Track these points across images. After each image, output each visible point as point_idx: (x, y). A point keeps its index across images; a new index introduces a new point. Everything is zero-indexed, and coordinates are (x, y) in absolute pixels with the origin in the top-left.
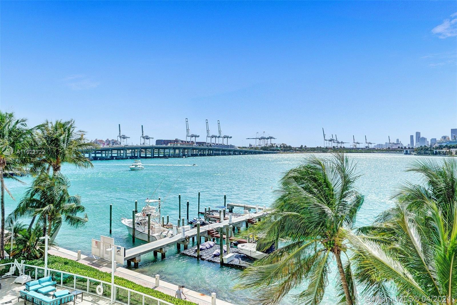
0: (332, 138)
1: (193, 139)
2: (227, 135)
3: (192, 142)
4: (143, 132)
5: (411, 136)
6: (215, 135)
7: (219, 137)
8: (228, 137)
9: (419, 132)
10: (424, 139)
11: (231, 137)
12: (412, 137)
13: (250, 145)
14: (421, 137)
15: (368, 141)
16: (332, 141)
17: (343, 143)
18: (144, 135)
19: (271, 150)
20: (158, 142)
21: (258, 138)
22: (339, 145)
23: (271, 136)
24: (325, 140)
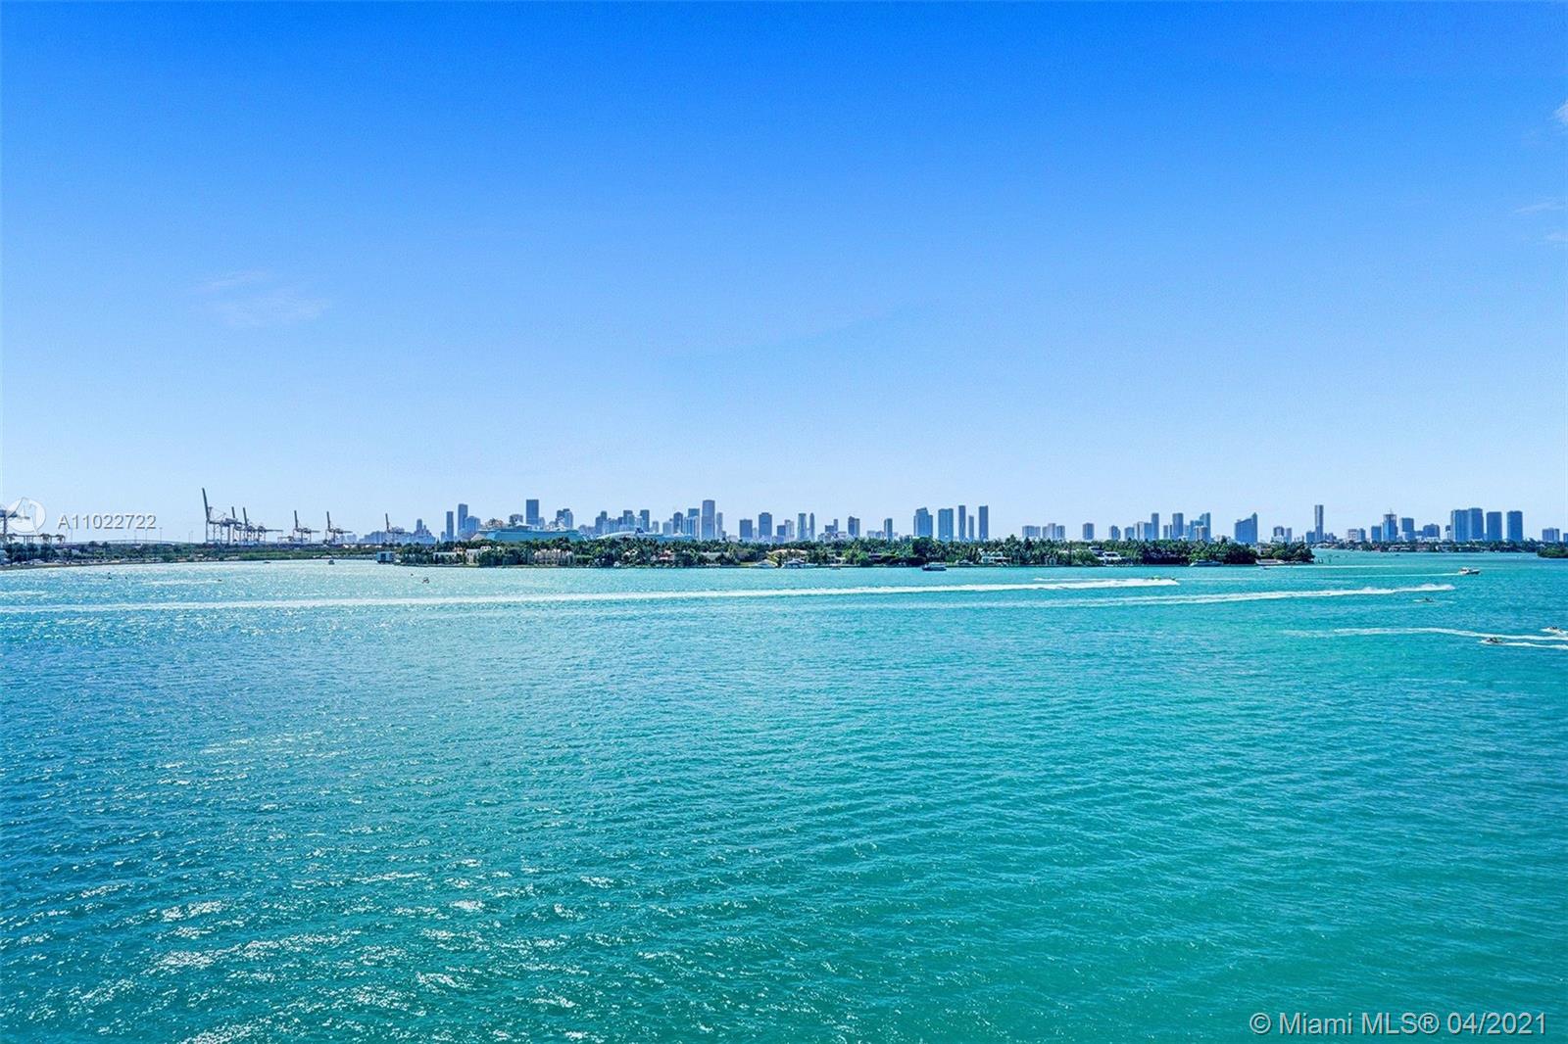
0: (231, 517)
5: (448, 513)
9: (465, 503)
10: (475, 521)
12: (450, 515)
14: (469, 515)
15: (334, 526)
16: (232, 526)
17: (265, 531)
22: (252, 537)
24: (211, 523)
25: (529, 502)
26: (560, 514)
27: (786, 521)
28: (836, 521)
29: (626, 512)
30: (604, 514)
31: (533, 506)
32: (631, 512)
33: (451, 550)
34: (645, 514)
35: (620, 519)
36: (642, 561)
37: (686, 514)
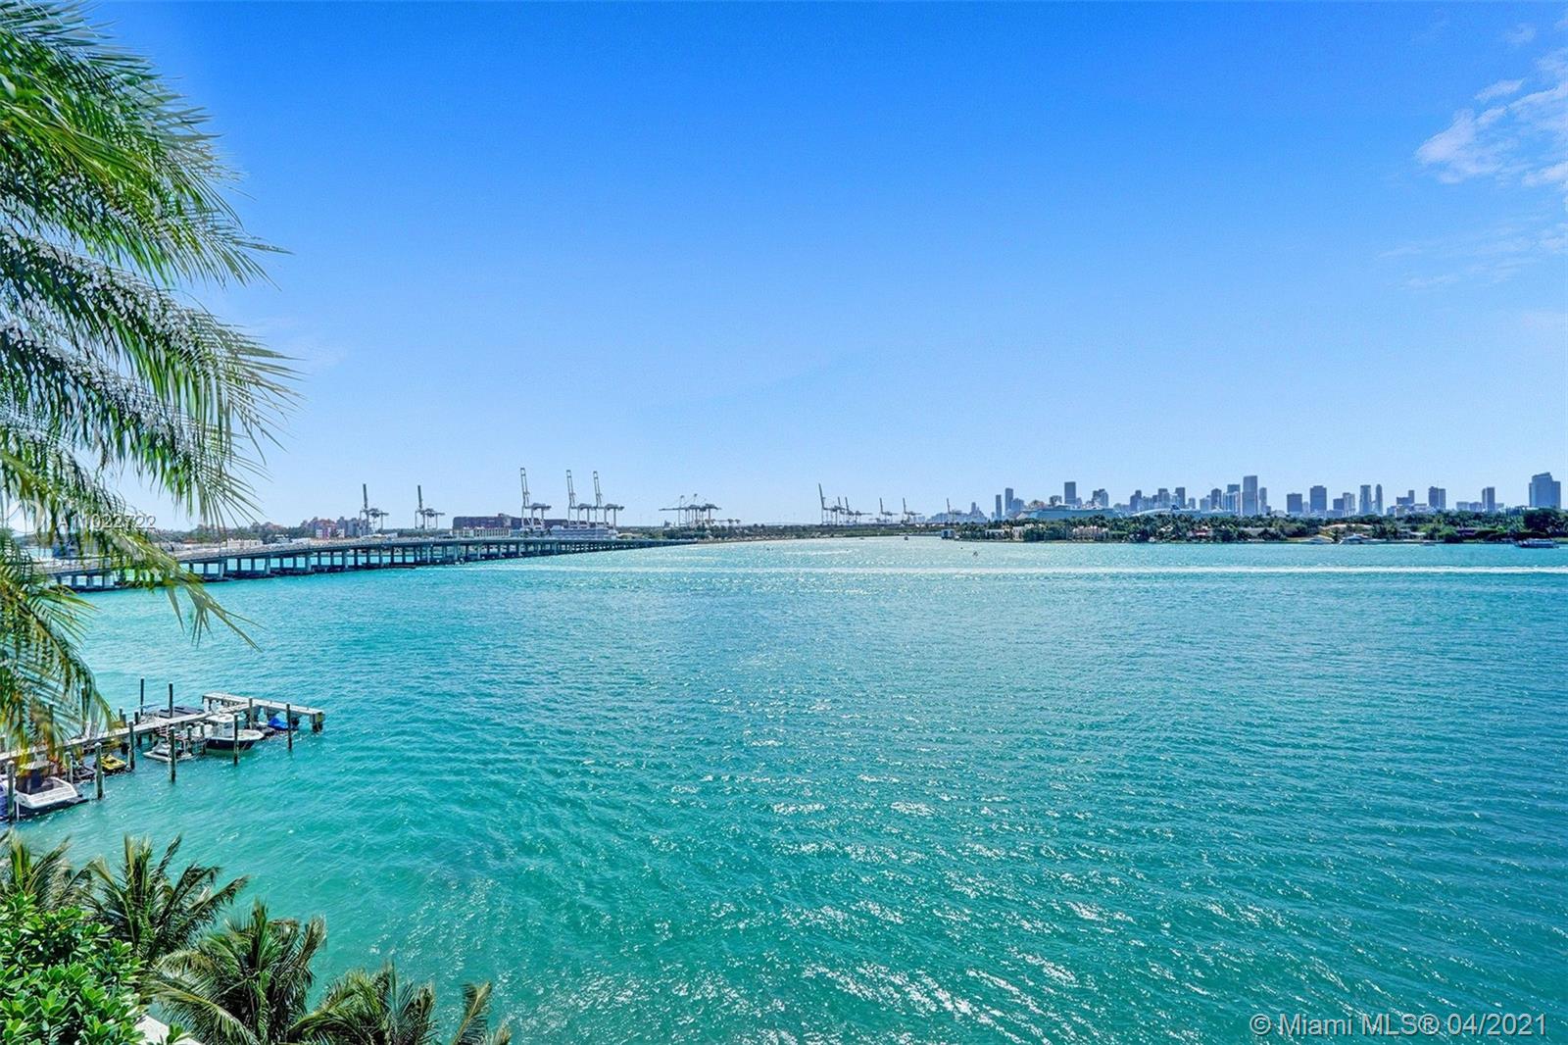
0: (838, 504)
1: (538, 514)
2: (613, 503)
3: (536, 519)
4: (420, 500)
6: (587, 503)
7: (595, 508)
8: (615, 508)
9: (1011, 487)
10: (1019, 502)
11: (622, 508)
12: (998, 498)
13: (667, 524)
14: (1014, 497)
15: (908, 510)
16: (839, 511)
17: (860, 514)
18: (424, 508)
19: (683, 537)
20: (459, 522)
21: (680, 509)
22: (852, 519)
23: (710, 503)
24: (825, 508)
25: (1067, 484)
26: (1096, 494)
27: (1345, 494)
28: (1411, 493)
29: (1161, 491)
30: (1138, 493)
31: (1070, 487)
32: (1165, 490)
33: (999, 527)
34: (1181, 492)
35: (1155, 497)
36: (1178, 536)
37: (1224, 490)
